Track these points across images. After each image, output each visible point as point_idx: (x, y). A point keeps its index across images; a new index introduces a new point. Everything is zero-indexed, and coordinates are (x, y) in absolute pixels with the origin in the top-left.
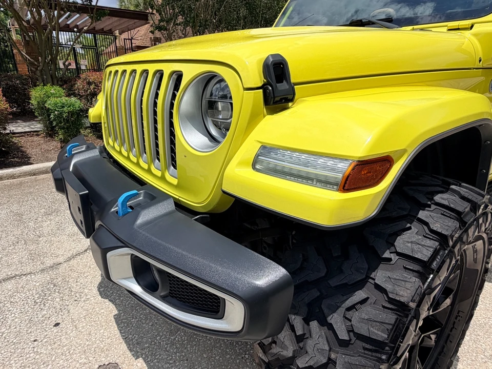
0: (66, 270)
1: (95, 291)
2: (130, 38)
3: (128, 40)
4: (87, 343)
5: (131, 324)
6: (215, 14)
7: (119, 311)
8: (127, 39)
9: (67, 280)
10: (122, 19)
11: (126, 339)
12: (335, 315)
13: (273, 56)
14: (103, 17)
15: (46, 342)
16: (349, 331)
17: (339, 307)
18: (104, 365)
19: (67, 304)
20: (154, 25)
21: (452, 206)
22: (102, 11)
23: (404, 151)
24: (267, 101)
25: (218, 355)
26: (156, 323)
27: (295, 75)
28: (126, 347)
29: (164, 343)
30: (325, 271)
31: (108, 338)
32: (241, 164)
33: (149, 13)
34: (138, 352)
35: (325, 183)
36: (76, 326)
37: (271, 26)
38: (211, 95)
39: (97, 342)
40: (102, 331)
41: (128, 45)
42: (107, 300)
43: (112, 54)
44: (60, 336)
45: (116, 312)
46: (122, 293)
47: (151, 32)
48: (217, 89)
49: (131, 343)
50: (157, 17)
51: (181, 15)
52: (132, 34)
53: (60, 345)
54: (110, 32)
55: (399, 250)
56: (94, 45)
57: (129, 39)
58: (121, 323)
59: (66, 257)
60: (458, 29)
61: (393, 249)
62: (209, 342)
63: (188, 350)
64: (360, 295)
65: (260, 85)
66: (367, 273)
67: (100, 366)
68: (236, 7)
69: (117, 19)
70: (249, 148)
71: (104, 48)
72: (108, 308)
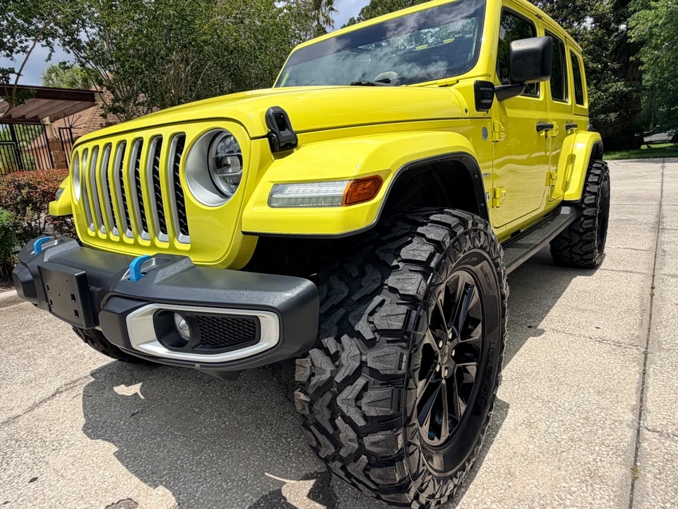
0: (29, 422)
1: (81, 434)
2: (68, 126)
3: (65, 130)
4: (83, 488)
5: (139, 456)
6: (191, 90)
7: (120, 447)
8: (63, 128)
9: (35, 431)
10: (54, 101)
11: (137, 473)
12: (360, 322)
13: (273, 108)
14: (27, 99)
15: (23, 501)
16: (374, 332)
17: (362, 315)
18: (113, 504)
19: (42, 456)
20: (105, 107)
21: (443, 221)
22: (25, 91)
23: (389, 171)
24: (273, 149)
25: (257, 461)
26: (173, 449)
27: (296, 124)
28: (139, 480)
29: (188, 465)
30: (348, 291)
31: (111, 477)
32: (257, 203)
33: (96, 92)
34: (155, 481)
35: (330, 201)
36: (62, 476)
37: (271, 86)
38: (217, 153)
39: (98, 484)
40: (101, 472)
41: (66, 137)
42: (100, 440)
43: (41, 151)
44: (42, 490)
45: (117, 449)
46: (118, 429)
47: (102, 115)
48: (222, 147)
49: (143, 474)
50: (108, 97)
51: (143, 92)
52: (70, 121)
53: (44, 499)
54: (36, 120)
55: (404, 258)
56: (11, 139)
57: (66, 128)
58: (126, 458)
59: (25, 407)
60: (447, 85)
61: (399, 259)
62: (244, 452)
63: (219, 465)
64: (377, 299)
65: (265, 134)
66: (382, 281)
67: (107, 507)
68: (218, 79)
69: (46, 101)
70: (263, 189)
71: (25, 143)
72: (104, 447)
